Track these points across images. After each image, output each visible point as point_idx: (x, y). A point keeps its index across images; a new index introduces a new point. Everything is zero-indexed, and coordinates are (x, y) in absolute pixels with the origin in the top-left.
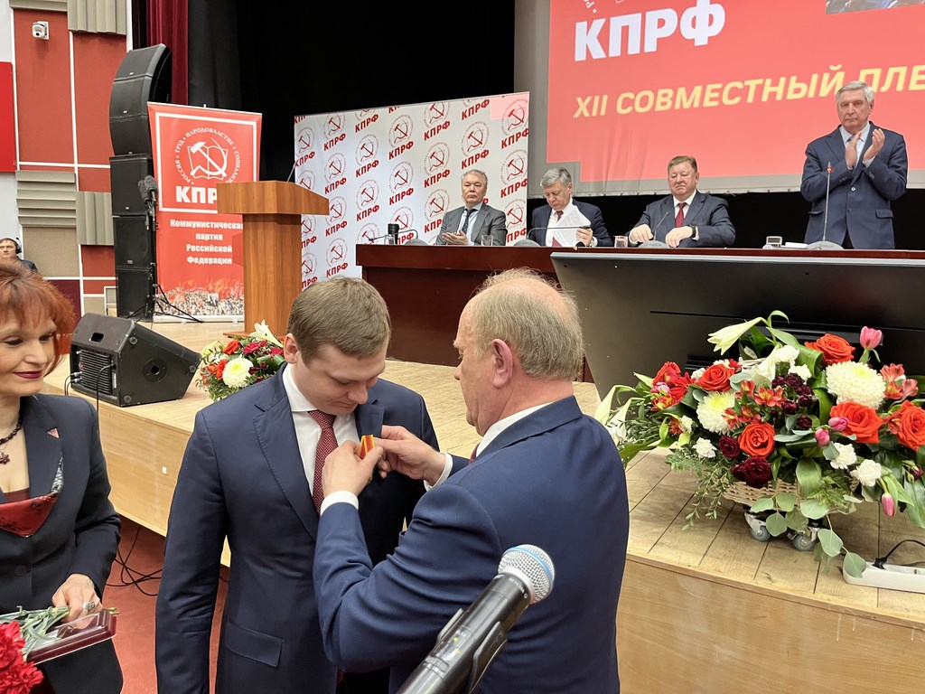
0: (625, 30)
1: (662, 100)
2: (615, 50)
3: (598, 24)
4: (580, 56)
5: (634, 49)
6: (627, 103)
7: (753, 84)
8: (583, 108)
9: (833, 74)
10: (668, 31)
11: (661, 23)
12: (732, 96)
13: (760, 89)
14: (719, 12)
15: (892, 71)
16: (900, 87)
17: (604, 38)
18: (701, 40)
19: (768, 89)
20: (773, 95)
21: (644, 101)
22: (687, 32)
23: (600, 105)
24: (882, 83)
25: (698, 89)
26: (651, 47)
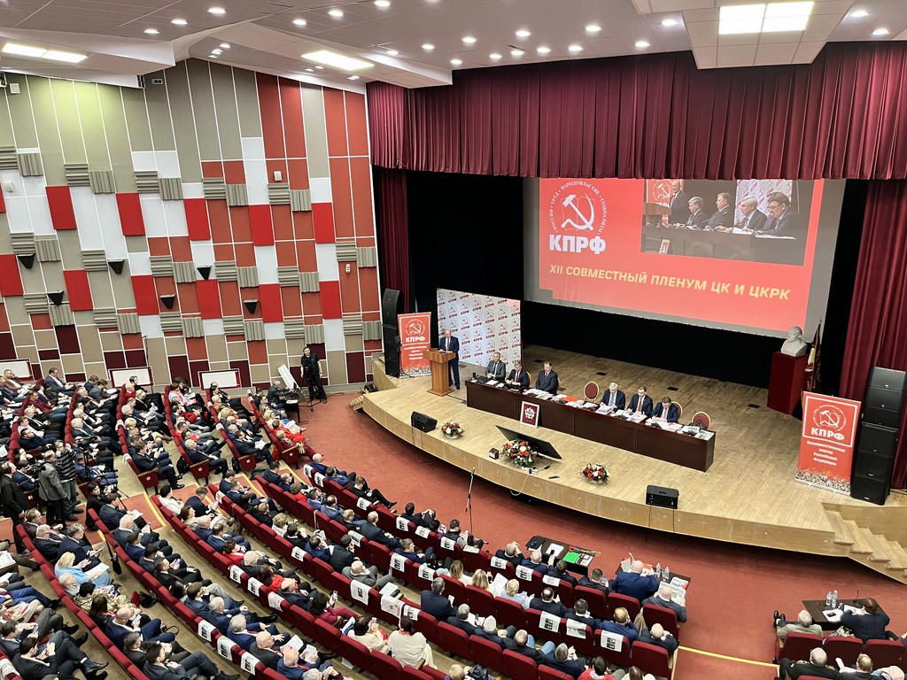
0: (569, 242)
1: (584, 272)
2: (565, 249)
3: (559, 237)
4: (552, 248)
5: (572, 250)
6: (570, 271)
7: (616, 273)
8: (553, 269)
9: (643, 275)
10: (585, 246)
11: (582, 242)
12: (609, 275)
13: (618, 275)
14: (603, 242)
15: (663, 278)
16: (665, 284)
17: (561, 243)
18: (597, 252)
19: (621, 276)
20: (623, 278)
21: (577, 271)
22: (592, 248)
23: (560, 269)
24: (659, 281)
25: (596, 271)
26: (579, 251)
